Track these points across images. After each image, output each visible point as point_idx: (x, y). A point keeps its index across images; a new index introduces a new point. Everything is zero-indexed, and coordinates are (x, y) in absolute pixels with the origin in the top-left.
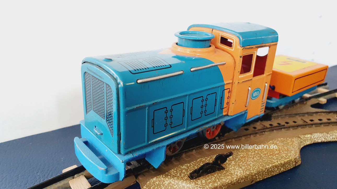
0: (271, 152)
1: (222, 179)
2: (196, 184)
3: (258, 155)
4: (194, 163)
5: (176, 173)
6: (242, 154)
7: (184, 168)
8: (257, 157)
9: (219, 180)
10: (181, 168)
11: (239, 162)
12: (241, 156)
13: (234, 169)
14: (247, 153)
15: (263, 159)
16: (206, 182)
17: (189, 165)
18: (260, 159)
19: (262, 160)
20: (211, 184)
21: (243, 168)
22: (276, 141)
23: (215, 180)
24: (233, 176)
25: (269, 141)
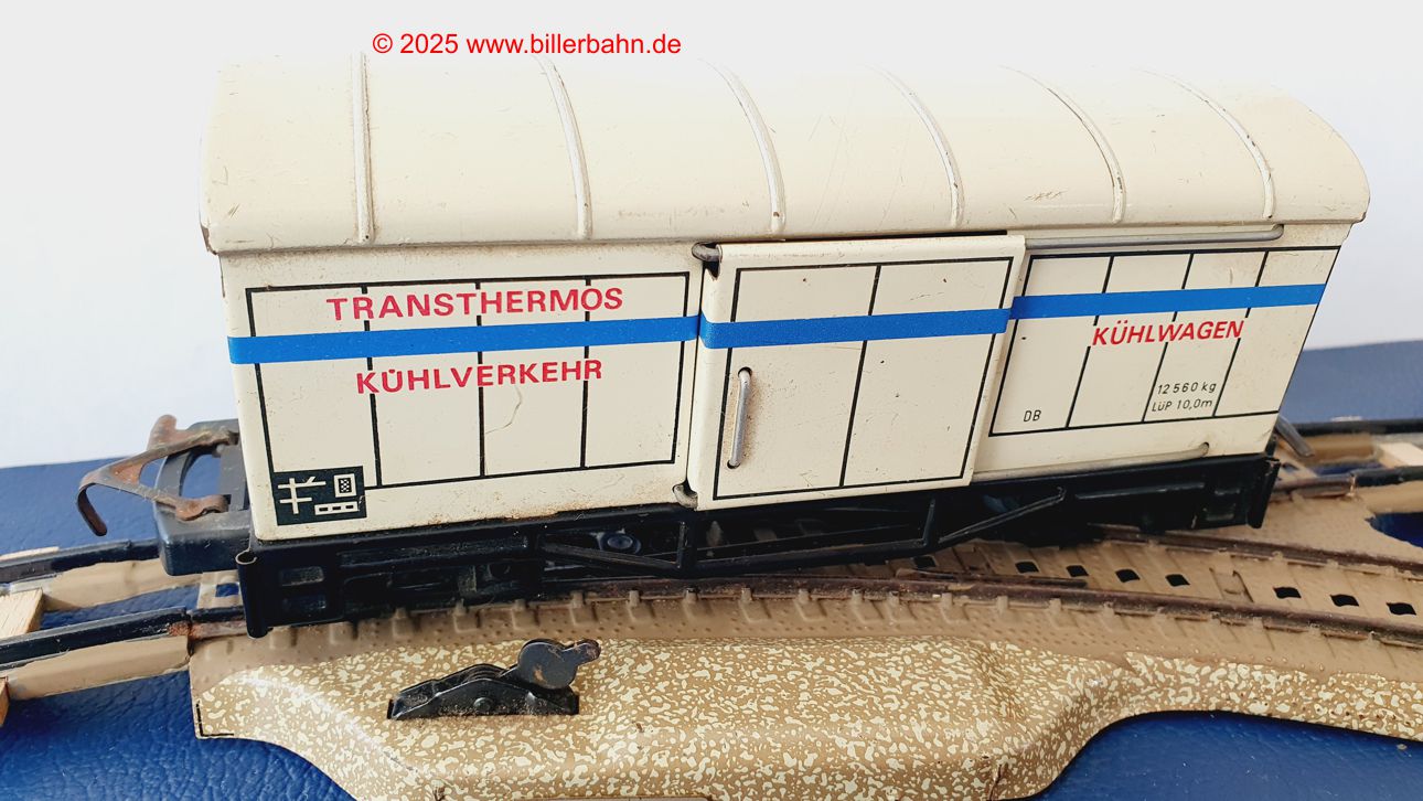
1: (520, 754)
2: (392, 741)
3: (784, 693)
4: (475, 652)
5: (358, 673)
6: (711, 670)
7: (407, 665)
8: (770, 699)
9: (499, 755)
10: (396, 658)
11: (659, 700)
12: (705, 673)
13: (611, 727)
14: (736, 670)
15: (789, 720)
16: (440, 744)
17: (443, 653)
18: (770, 714)
20: (451, 760)
21: (647, 734)
22: (949, 652)
23: (486, 749)
24: (578, 757)
25: (915, 644)
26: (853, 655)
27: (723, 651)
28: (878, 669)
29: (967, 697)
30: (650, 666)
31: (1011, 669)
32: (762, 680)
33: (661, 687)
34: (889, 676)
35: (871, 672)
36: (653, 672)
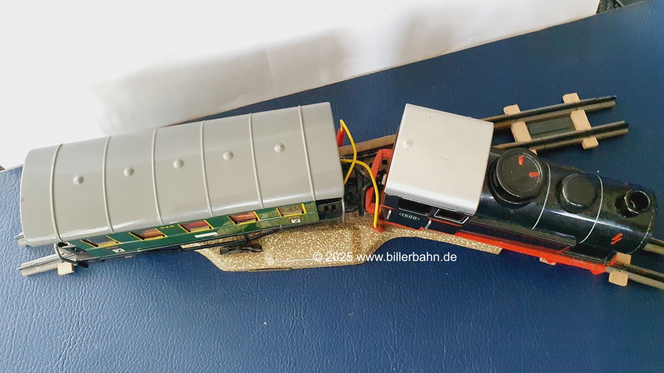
0: (324, 248)
1: (250, 264)
2: (222, 261)
3: (307, 247)
6: (291, 240)
8: (303, 249)
9: (245, 264)
11: (279, 250)
12: (289, 242)
13: (269, 257)
14: (297, 241)
15: (307, 256)
16: (232, 262)
18: (303, 254)
19: (305, 256)
20: (235, 266)
21: (276, 259)
22: (347, 233)
23: (242, 263)
24: (262, 264)
25: (339, 230)
26: (324, 234)
27: (295, 235)
28: (330, 239)
29: (348, 248)
30: (277, 239)
31: (362, 235)
32: (302, 243)
33: (279, 246)
34: (331, 241)
35: (327, 240)
36: (278, 241)
